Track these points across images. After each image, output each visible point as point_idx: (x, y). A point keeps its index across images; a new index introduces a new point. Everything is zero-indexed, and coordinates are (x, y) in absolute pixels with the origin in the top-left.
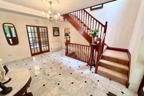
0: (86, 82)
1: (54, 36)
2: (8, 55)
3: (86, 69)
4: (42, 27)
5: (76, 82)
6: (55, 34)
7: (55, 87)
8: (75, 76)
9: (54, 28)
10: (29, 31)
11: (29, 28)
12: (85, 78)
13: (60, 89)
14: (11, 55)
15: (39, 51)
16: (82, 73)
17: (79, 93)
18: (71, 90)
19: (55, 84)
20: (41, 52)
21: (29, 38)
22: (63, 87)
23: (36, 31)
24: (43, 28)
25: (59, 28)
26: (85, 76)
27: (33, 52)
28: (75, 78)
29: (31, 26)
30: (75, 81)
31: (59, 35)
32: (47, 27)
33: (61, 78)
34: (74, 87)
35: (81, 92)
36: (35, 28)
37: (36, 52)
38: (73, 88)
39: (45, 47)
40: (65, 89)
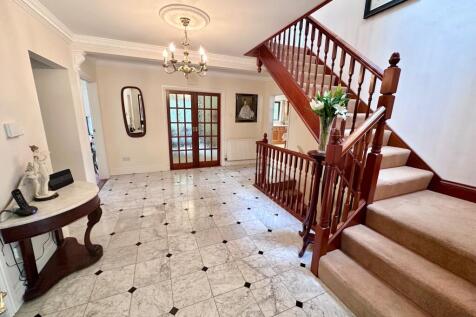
0: (248, 285)
1: (239, 120)
2: (125, 159)
3: (287, 246)
4: (204, 94)
5: (219, 272)
6: (242, 114)
7: (154, 258)
8: (229, 253)
9: (239, 96)
10: (173, 104)
11: (172, 97)
12: (258, 271)
13: (163, 268)
14: (128, 159)
15: (190, 160)
16: (261, 253)
17: (198, 307)
18: (183, 285)
19: (163, 251)
20: (197, 164)
21: (169, 123)
22: (172, 268)
23: (189, 104)
24: (208, 98)
25: (257, 96)
26: (263, 266)
27: (176, 161)
28: (224, 260)
29: (177, 92)
30: (216, 269)
31: (254, 120)
32: (218, 95)
33: (189, 241)
34: (198, 282)
35: (206, 305)
36: (188, 97)
37: (183, 161)
38: (194, 284)
39: (209, 152)
40: (173, 275)
